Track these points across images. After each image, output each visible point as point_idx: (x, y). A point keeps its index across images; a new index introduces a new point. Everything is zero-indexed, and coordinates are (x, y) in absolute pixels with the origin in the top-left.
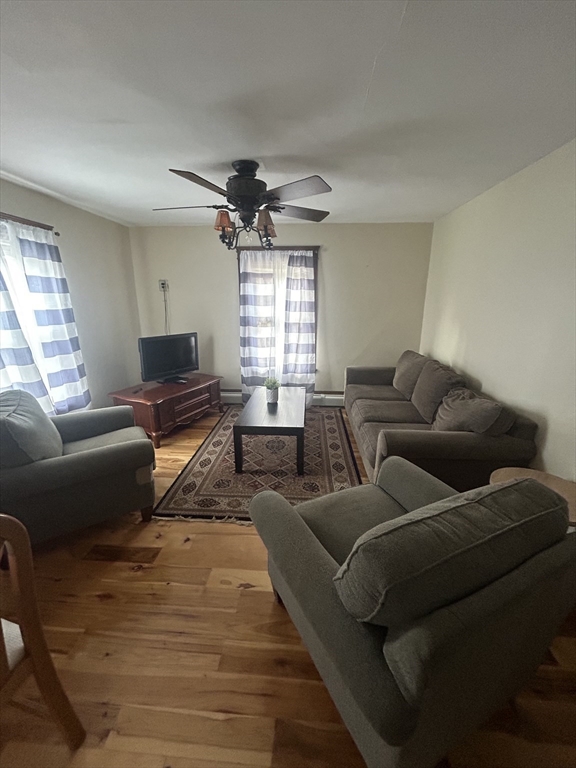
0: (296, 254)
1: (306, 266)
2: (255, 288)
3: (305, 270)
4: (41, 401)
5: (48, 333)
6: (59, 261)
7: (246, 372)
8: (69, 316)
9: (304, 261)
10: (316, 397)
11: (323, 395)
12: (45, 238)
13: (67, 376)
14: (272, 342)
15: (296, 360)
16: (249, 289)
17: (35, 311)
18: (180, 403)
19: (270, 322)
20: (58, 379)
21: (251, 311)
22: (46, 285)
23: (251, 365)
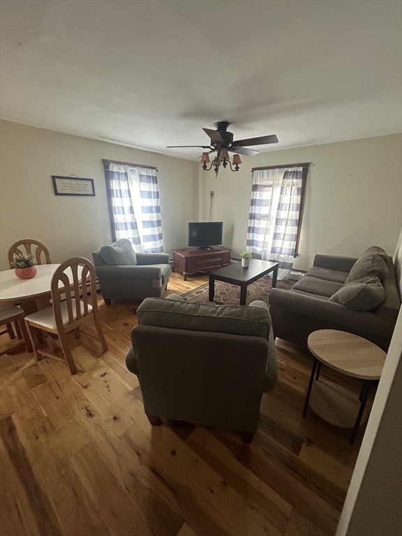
0: (290, 170)
1: (297, 178)
2: (260, 195)
3: (295, 180)
4: (134, 246)
5: (148, 217)
6: (157, 183)
7: (249, 249)
8: (158, 210)
9: (295, 174)
10: (292, 273)
11: (300, 273)
12: (151, 173)
13: (153, 238)
14: (267, 230)
15: (282, 245)
16: (257, 195)
17: (142, 207)
18: (201, 260)
19: (267, 217)
20: (147, 238)
21: (257, 210)
22: (149, 194)
23: (252, 245)
